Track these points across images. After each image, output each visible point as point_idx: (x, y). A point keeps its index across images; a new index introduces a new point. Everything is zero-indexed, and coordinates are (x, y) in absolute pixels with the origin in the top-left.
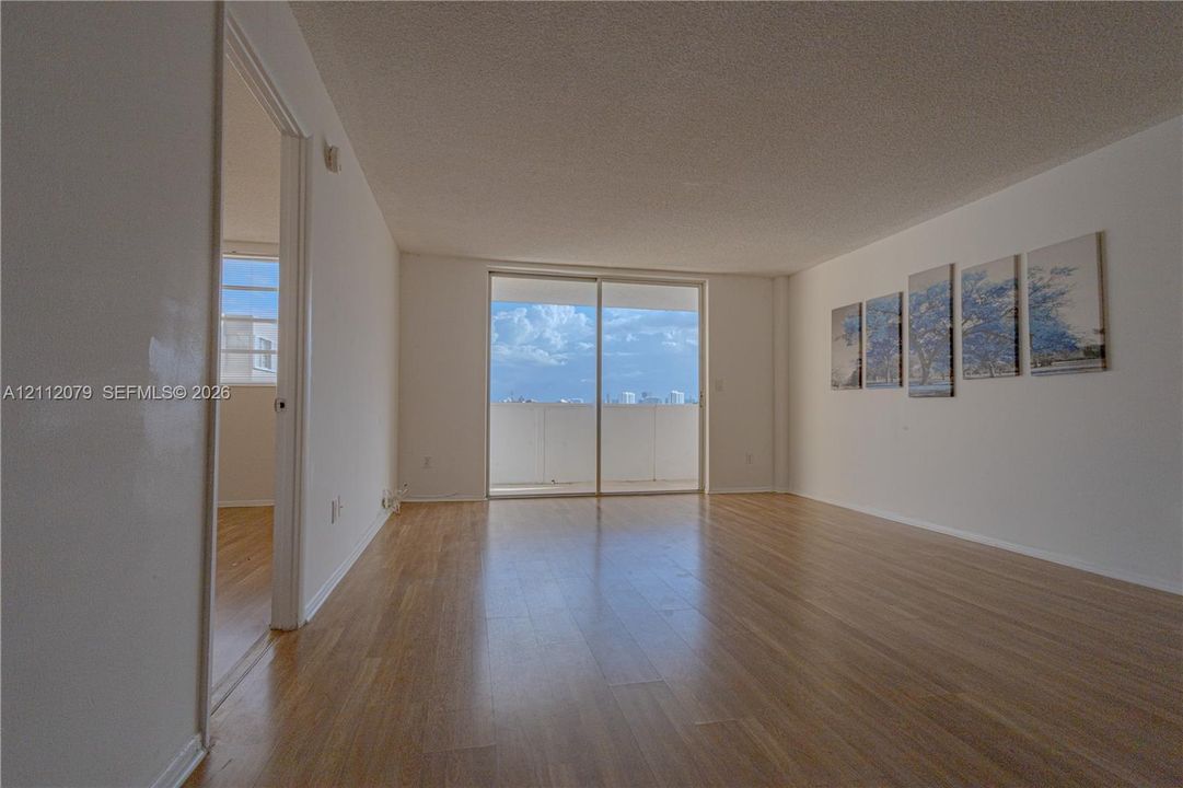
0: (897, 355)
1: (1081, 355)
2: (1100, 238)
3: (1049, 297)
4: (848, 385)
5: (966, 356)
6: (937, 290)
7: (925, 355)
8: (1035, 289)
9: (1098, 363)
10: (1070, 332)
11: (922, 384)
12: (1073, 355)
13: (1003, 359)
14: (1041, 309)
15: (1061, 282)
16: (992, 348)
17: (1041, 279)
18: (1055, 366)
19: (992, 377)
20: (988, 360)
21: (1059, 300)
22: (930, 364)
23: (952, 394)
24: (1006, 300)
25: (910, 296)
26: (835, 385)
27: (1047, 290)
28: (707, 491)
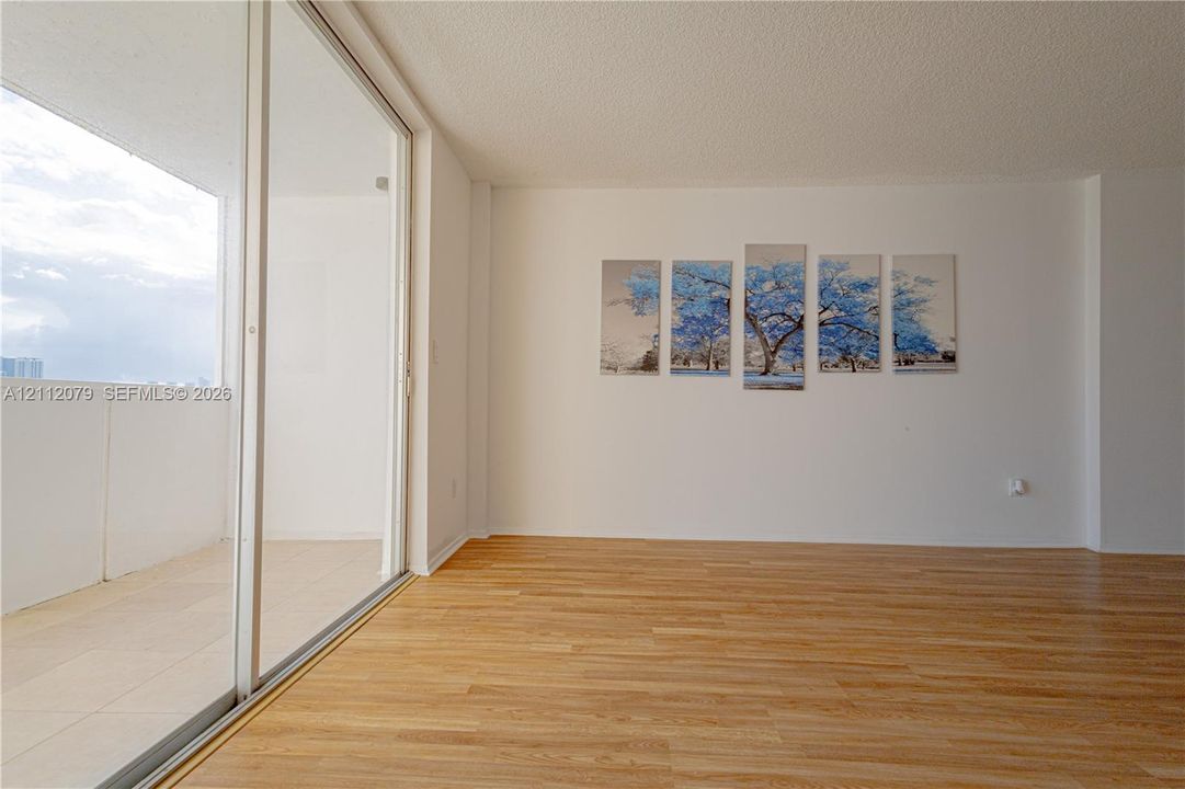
1: (940, 358)
2: (954, 257)
3: (913, 303)
4: (635, 369)
5: (825, 348)
6: (787, 269)
7: (770, 341)
8: (900, 293)
9: (949, 366)
10: (930, 337)
11: (764, 374)
12: (933, 358)
13: (867, 355)
14: (906, 311)
15: (924, 291)
16: (854, 342)
17: (906, 284)
18: (917, 366)
19: (854, 371)
20: (850, 354)
21: (922, 307)
22: (775, 352)
24: (871, 296)
25: (745, 269)
26: (609, 367)
27: (911, 295)
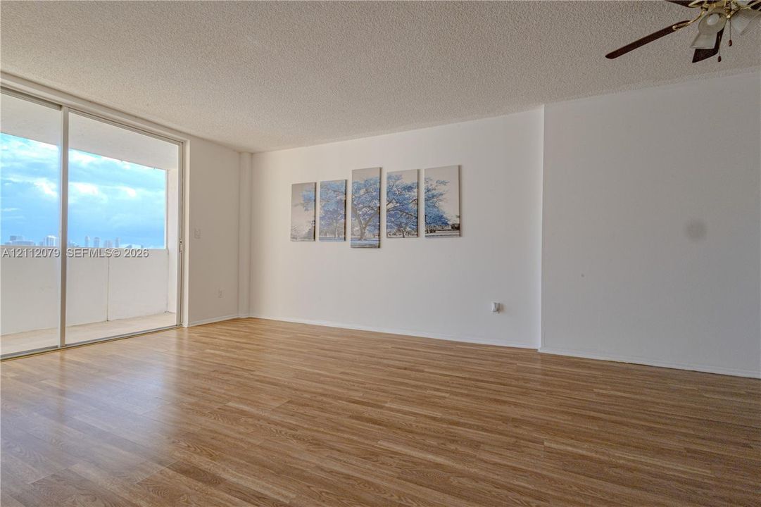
0: (343, 220)
1: (450, 228)
2: (460, 167)
3: (435, 196)
4: (304, 238)
5: (389, 224)
6: (372, 182)
7: (363, 222)
8: (428, 190)
9: (457, 232)
10: (445, 216)
11: (360, 240)
12: (446, 228)
13: (410, 227)
14: (431, 201)
15: (441, 189)
16: (404, 220)
17: (431, 185)
18: (437, 233)
19: (404, 237)
20: (402, 227)
21: (440, 198)
22: (365, 228)
23: (379, 247)
24: (413, 194)
25: (353, 183)
26: (294, 238)
27: (434, 192)
28: (186, 325)
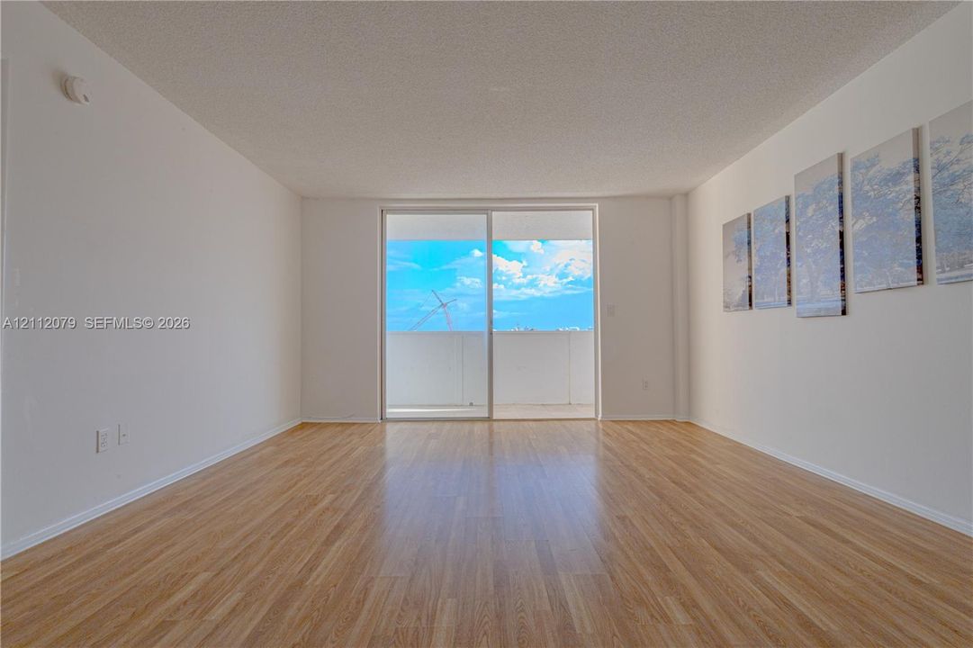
0: (784, 270)
3: (959, 177)
4: (738, 306)
5: (858, 264)
6: (824, 186)
7: (813, 267)
8: (940, 168)
11: (810, 301)
13: (901, 265)
14: (949, 193)
16: (888, 251)
17: (949, 153)
19: (888, 288)
20: (884, 266)
22: (818, 276)
23: (844, 313)
24: (905, 187)
25: (796, 199)
26: (727, 306)
27: (956, 167)
28: (599, 419)
